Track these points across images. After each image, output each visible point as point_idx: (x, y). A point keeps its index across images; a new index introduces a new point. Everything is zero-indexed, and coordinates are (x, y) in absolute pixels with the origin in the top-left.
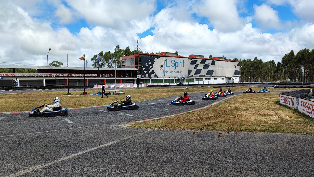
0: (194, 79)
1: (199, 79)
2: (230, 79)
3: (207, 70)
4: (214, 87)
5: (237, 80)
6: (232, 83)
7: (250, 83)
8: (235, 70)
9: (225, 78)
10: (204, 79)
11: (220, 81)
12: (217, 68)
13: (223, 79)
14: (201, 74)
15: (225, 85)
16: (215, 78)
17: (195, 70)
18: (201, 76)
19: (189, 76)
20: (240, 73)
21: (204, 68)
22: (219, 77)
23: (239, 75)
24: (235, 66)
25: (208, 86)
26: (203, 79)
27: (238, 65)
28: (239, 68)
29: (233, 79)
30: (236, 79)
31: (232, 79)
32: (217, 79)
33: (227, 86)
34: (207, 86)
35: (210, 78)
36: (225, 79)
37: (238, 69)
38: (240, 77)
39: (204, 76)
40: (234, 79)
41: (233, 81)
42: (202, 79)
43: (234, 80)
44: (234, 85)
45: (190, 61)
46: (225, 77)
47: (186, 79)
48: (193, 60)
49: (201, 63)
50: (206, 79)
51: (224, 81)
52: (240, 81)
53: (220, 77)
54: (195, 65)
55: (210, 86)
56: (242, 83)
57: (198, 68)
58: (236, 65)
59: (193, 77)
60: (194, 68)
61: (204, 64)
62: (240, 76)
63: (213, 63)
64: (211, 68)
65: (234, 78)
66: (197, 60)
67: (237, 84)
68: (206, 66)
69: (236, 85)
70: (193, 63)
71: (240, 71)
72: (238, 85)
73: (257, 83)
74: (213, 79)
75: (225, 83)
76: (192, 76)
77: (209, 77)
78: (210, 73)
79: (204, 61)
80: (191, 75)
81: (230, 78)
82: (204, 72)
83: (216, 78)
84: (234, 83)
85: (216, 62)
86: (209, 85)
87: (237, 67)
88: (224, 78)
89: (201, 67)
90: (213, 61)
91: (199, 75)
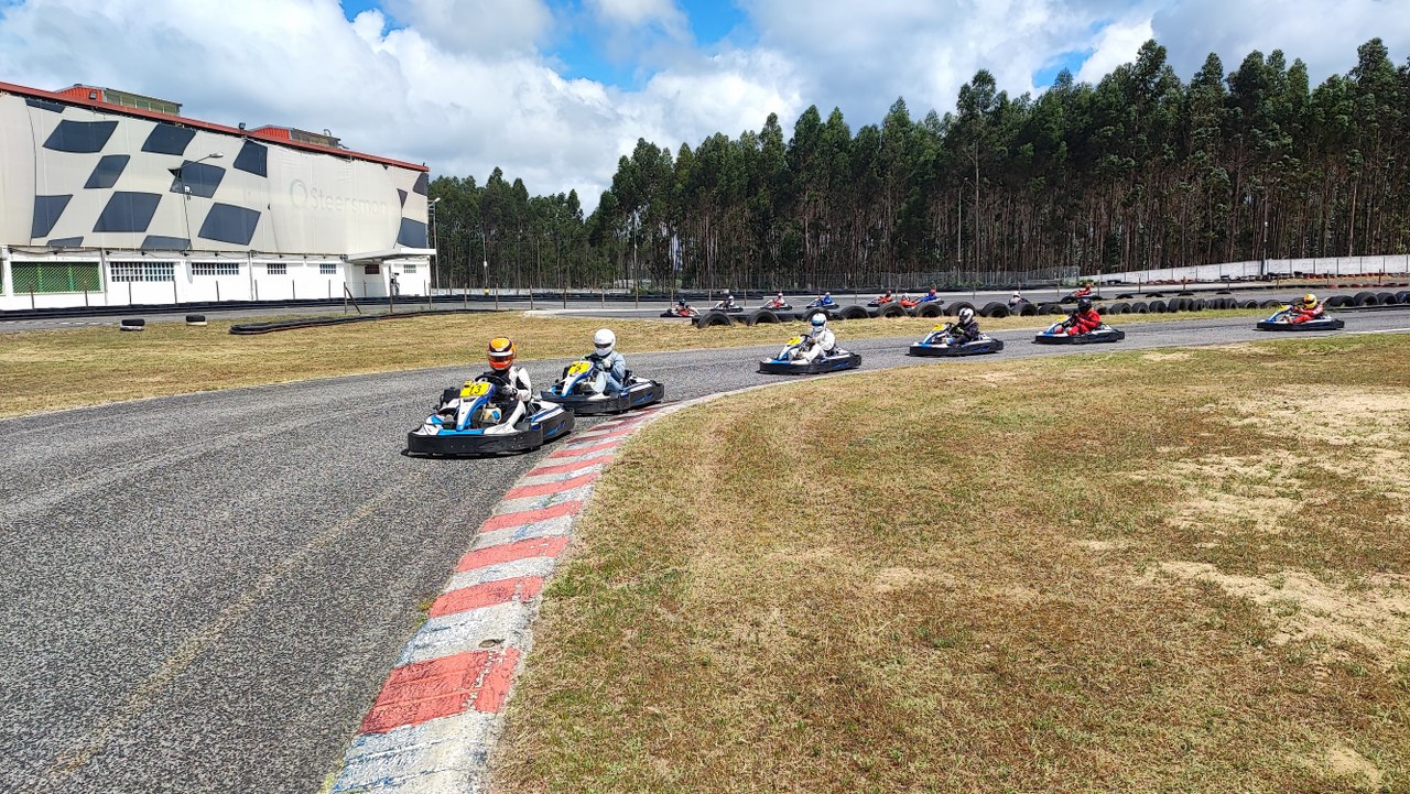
0: (96, 264)
1: (140, 264)
2: (378, 272)
3: (201, 207)
4: (237, 330)
5: (417, 281)
6: (388, 295)
7: (491, 292)
8: (404, 220)
9: (338, 261)
10: (182, 270)
11: (308, 283)
12: (281, 199)
13: (328, 268)
14: (153, 230)
15: (338, 312)
16: (269, 265)
17: (102, 197)
18: (152, 244)
19: (42, 241)
20: (431, 233)
21: (177, 188)
22: (300, 260)
23: (425, 247)
24: (403, 195)
25: (189, 319)
26: (175, 267)
27: (418, 189)
28: (426, 208)
29: (394, 270)
30: (410, 268)
31: (385, 270)
32: (288, 269)
33: (352, 312)
34: (181, 318)
35: (237, 265)
36: (340, 271)
37: (419, 209)
38: (433, 257)
39: (183, 247)
40: (400, 270)
41: (392, 281)
42: (172, 264)
43: (398, 279)
44: (398, 309)
45: (49, 121)
46: (343, 257)
47: (14, 264)
48: (74, 114)
49: (152, 145)
50: (200, 268)
51: (337, 285)
52: (433, 285)
53: (305, 256)
54: (92, 160)
55: (209, 316)
56: (443, 292)
57: (127, 182)
58: (409, 188)
59: (90, 250)
60: (93, 183)
61: (176, 162)
62: (434, 252)
63: (253, 160)
64: (236, 190)
65: (396, 266)
66: (117, 122)
67: (416, 299)
68: (198, 178)
69: (417, 307)
70: (68, 139)
71: (431, 222)
72: (427, 307)
73: (522, 292)
74: (255, 269)
75: (338, 293)
76: (75, 243)
77: (228, 251)
78: (232, 225)
79: (170, 134)
80: (57, 233)
81: (372, 267)
82: (179, 215)
83: (285, 265)
84: (402, 293)
85: (275, 154)
86: (201, 314)
87: (413, 197)
88: (334, 266)
89: (148, 174)
90: (247, 142)
91: (136, 239)
